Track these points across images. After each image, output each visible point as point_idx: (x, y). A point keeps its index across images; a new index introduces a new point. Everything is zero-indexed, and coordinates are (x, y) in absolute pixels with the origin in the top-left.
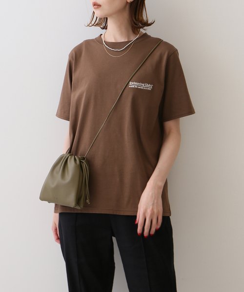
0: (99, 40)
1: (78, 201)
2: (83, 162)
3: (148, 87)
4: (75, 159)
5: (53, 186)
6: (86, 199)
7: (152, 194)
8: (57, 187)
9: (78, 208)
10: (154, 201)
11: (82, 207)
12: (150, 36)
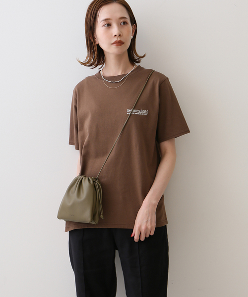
0: (99, 76)
1: (93, 216)
2: (96, 182)
3: (144, 112)
4: (89, 180)
5: (70, 204)
6: (100, 214)
7: (147, 212)
8: (73, 205)
9: (94, 223)
10: (148, 219)
11: (97, 221)
12: (143, 68)
